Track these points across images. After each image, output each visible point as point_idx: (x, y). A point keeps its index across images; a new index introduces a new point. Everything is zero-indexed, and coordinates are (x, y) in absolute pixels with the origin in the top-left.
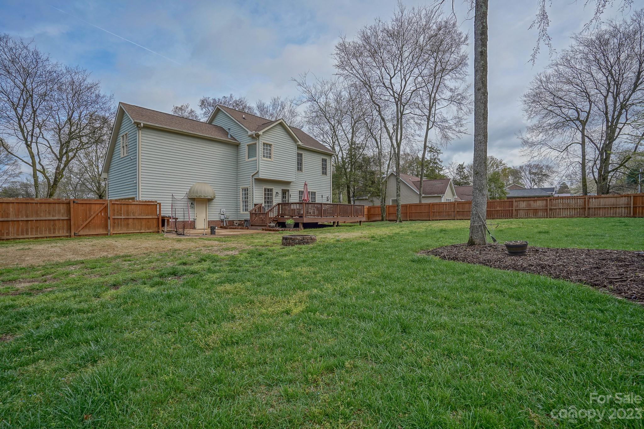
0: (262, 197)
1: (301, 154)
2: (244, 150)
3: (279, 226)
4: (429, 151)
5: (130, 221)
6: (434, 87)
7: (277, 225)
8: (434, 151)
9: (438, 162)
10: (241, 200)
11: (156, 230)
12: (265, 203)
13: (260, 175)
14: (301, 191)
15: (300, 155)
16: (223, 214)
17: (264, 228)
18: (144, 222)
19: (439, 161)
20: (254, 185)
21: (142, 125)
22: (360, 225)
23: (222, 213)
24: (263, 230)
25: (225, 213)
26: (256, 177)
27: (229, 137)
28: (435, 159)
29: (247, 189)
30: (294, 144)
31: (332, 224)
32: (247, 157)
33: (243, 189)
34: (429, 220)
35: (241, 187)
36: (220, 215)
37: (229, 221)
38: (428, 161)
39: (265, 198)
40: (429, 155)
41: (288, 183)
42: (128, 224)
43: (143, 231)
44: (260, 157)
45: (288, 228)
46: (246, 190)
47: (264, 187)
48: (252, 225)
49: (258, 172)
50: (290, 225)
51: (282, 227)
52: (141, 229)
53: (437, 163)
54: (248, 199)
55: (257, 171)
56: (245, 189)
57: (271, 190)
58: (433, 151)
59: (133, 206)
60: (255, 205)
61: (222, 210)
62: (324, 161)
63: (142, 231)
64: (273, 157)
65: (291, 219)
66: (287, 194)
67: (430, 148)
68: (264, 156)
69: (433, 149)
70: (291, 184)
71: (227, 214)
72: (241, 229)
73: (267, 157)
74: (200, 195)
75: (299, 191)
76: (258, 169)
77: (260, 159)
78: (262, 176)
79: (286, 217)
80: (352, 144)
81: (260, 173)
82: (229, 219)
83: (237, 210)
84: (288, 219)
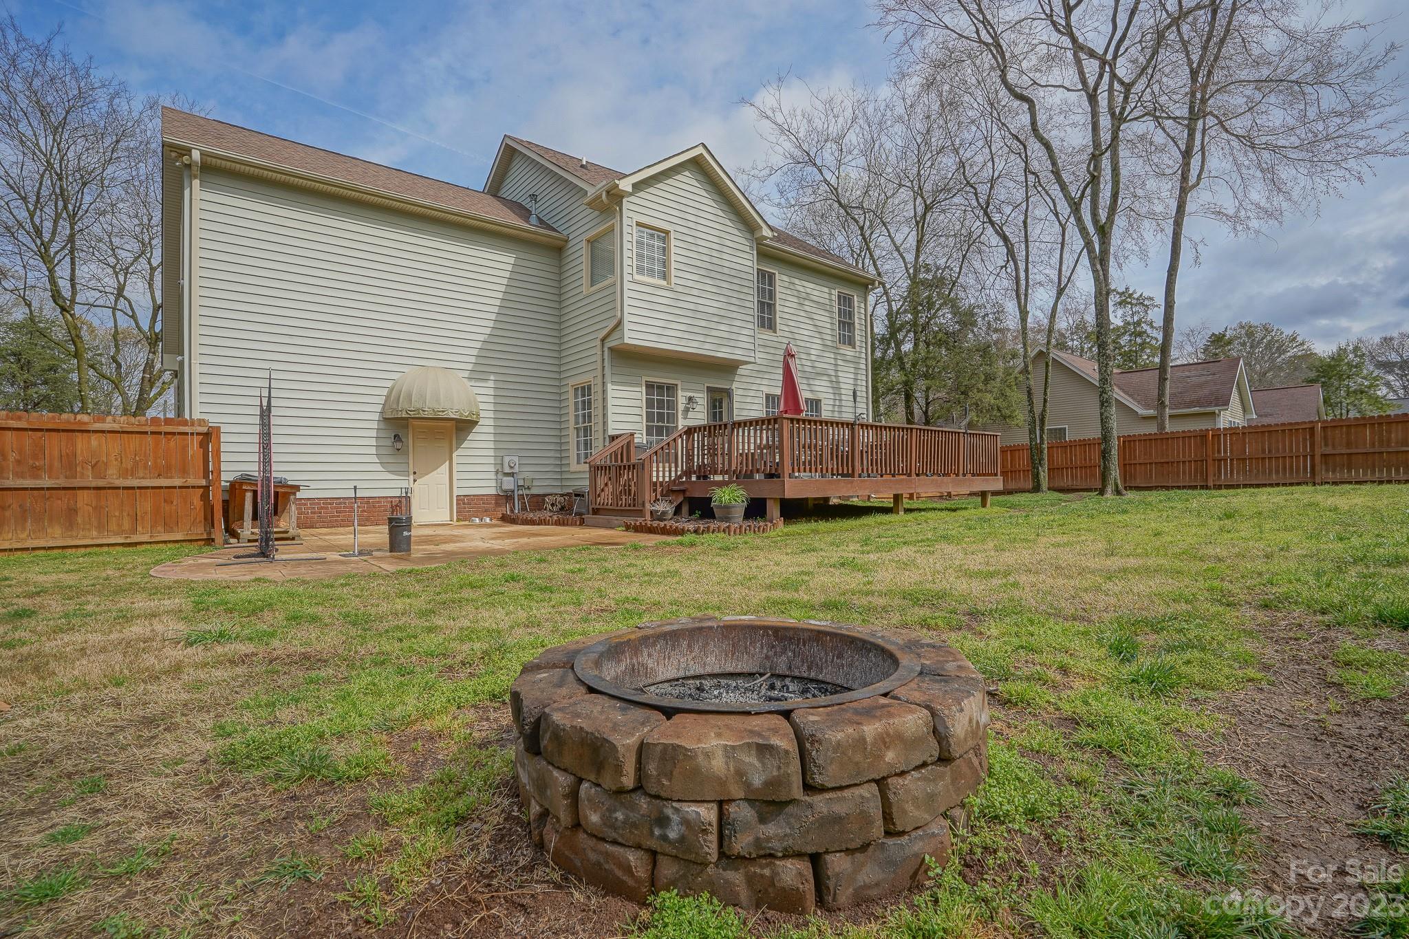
0: (637, 411)
1: (771, 276)
2: (579, 256)
3: (691, 513)
4: (1120, 303)
5: (84, 498)
6: (1208, 40)
7: (685, 509)
8: (1134, 302)
9: (1149, 331)
10: (572, 424)
11: (199, 531)
12: (649, 433)
13: (627, 334)
14: (774, 396)
15: (766, 279)
16: (512, 475)
17: (631, 521)
18: (146, 505)
19: (1152, 327)
20: (608, 371)
21: (196, 155)
22: (984, 505)
23: (507, 470)
24: (628, 528)
25: (516, 470)
26: (611, 343)
27: (533, 219)
28: (1138, 323)
29: (589, 388)
30: (748, 236)
31: (889, 503)
32: (586, 281)
33: (576, 390)
34: (1207, 487)
35: (572, 382)
36: (500, 476)
37: (533, 496)
38: (1118, 328)
39: (650, 417)
40: (1120, 312)
41: (728, 368)
42: (72, 512)
43: (145, 538)
44: (627, 270)
45: (722, 520)
46: (586, 390)
47: (645, 379)
48: (596, 512)
49: (620, 323)
50: (727, 508)
51: (702, 517)
52: (134, 531)
53: (1145, 332)
54: (590, 421)
55: (614, 322)
56: (583, 388)
57: (671, 389)
58: (1130, 303)
59: (94, 437)
60: (613, 438)
61: (507, 459)
62: (845, 300)
63: (135, 539)
64: (673, 272)
65: (734, 486)
66: (725, 405)
67: (1121, 294)
68: (640, 270)
69: (1130, 296)
70: (739, 371)
71: (526, 473)
72: (558, 523)
73: (651, 273)
74: (419, 405)
75: (768, 396)
76: (619, 314)
77: (627, 277)
78: (634, 335)
79: (719, 478)
80: (916, 271)
81: (627, 326)
82: (535, 491)
83: (561, 459)
84: (720, 484)
